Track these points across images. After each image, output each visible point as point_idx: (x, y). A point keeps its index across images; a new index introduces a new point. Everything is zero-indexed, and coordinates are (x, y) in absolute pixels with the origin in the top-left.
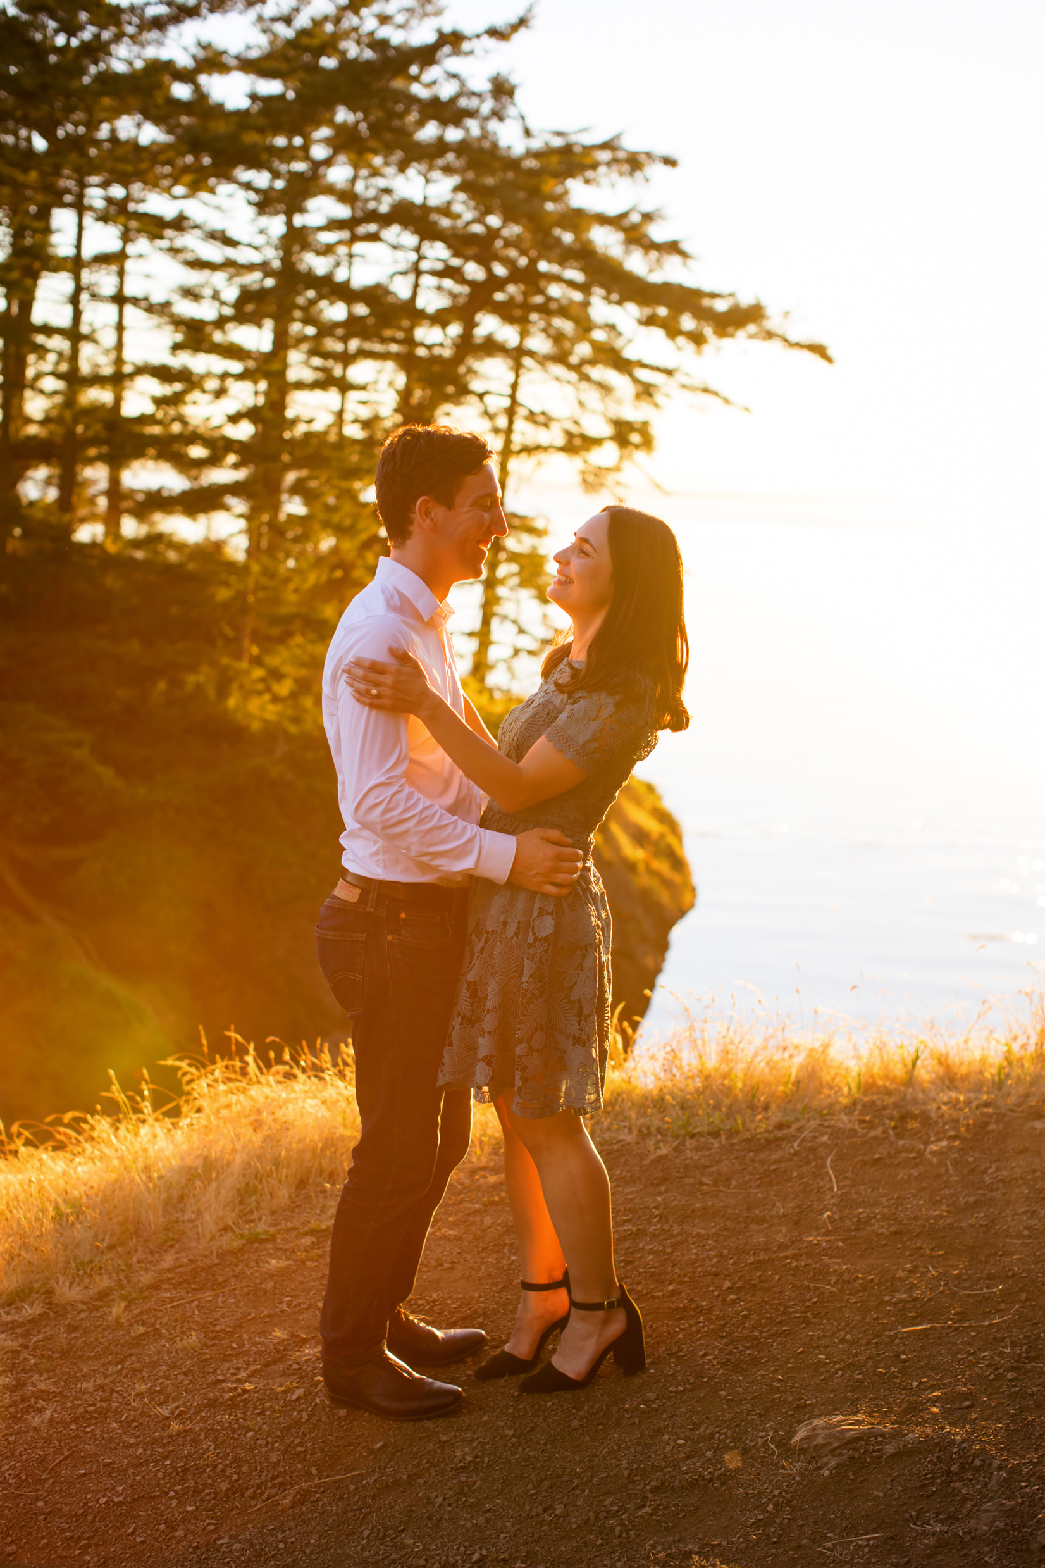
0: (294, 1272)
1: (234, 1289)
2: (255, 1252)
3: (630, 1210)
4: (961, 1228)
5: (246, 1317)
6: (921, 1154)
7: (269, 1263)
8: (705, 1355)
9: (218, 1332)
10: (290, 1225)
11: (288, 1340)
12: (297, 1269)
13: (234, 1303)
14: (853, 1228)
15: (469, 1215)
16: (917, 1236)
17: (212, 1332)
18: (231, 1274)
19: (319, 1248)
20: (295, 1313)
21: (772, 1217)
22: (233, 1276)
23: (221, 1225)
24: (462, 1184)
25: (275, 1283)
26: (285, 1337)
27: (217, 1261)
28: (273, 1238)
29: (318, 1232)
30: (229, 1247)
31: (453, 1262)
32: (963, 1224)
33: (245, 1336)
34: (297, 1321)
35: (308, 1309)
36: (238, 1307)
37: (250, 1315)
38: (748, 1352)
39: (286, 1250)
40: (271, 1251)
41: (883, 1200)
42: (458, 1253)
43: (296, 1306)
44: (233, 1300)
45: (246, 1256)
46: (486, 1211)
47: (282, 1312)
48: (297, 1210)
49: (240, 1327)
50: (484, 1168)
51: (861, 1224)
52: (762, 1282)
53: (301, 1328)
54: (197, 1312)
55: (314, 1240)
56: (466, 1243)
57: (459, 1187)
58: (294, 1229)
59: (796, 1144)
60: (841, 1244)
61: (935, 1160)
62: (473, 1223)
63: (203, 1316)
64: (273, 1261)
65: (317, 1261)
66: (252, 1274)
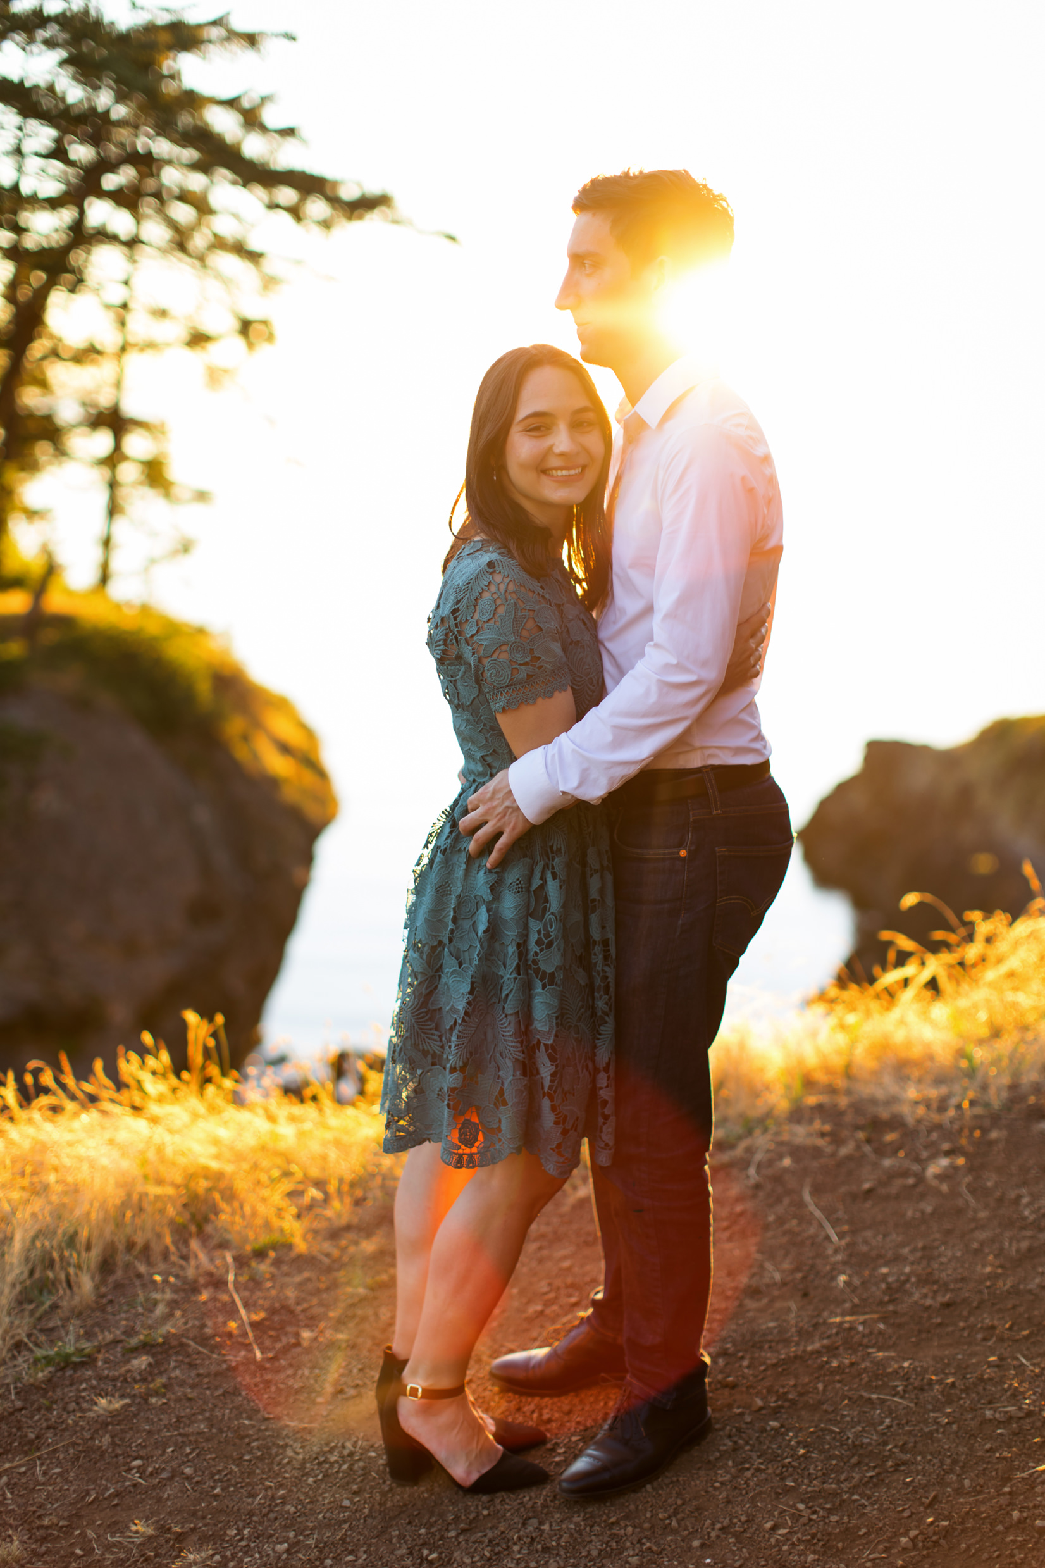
0: (135, 1415)
1: (55, 1451)
2: (71, 1385)
3: (573, 1286)
4: (1030, 1291)
5: (83, 1498)
6: (920, 1178)
7: (96, 1404)
8: (774, 1528)
9: (47, 1527)
10: (109, 1337)
11: (157, 1537)
12: (139, 1411)
13: (59, 1474)
14: (886, 1298)
15: (353, 1305)
16: (977, 1308)
17: (38, 1528)
18: (45, 1425)
19: (161, 1373)
20: (154, 1487)
21: (768, 1286)
22: (49, 1428)
23: (10, 1342)
24: (328, 1255)
25: (112, 1437)
26: (150, 1531)
27: (19, 1404)
28: (89, 1361)
29: (153, 1346)
30: (32, 1380)
31: (357, 1386)
32: (1031, 1286)
33: (91, 1534)
34: (159, 1500)
35: (171, 1478)
36: (67, 1481)
37: (88, 1493)
38: (834, 1518)
39: (115, 1379)
40: (94, 1382)
41: (905, 1251)
42: (361, 1370)
43: (151, 1474)
44: (57, 1470)
45: (59, 1392)
46: (375, 1298)
47: (135, 1485)
48: (109, 1309)
49: (79, 1517)
50: (348, 1228)
51: (896, 1291)
52: (801, 1395)
53: (170, 1513)
54: (9, 1495)
55: (151, 1360)
56: (365, 1353)
57: (326, 1260)
58: (116, 1342)
59: (752, 1171)
60: (882, 1326)
61: (944, 1188)
62: (364, 1319)
63: (20, 1501)
64: (103, 1402)
65: (164, 1395)
66: (76, 1423)
